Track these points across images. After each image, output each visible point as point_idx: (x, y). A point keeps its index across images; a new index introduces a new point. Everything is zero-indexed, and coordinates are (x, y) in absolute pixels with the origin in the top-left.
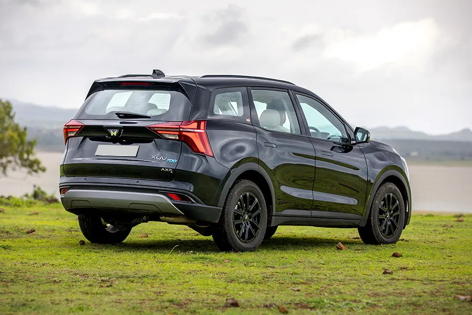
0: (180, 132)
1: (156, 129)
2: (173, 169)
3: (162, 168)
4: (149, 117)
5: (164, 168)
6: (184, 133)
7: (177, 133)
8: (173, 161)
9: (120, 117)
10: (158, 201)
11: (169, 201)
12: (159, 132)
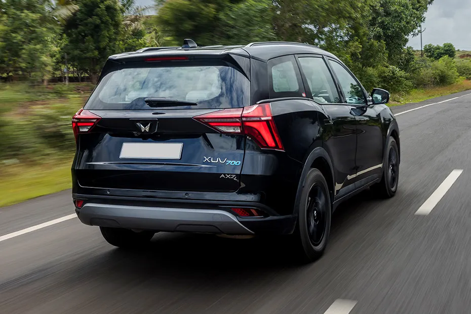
0: (243, 122)
1: (206, 120)
2: (237, 175)
3: (222, 174)
4: (195, 104)
5: (224, 174)
6: (248, 124)
7: (239, 124)
8: (235, 163)
9: (151, 105)
10: (219, 219)
11: (235, 219)
12: (212, 124)
